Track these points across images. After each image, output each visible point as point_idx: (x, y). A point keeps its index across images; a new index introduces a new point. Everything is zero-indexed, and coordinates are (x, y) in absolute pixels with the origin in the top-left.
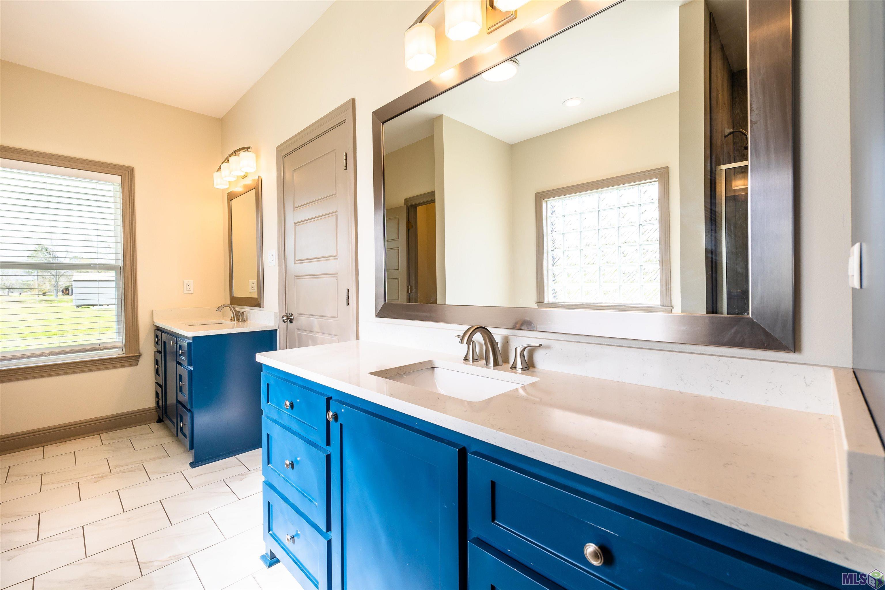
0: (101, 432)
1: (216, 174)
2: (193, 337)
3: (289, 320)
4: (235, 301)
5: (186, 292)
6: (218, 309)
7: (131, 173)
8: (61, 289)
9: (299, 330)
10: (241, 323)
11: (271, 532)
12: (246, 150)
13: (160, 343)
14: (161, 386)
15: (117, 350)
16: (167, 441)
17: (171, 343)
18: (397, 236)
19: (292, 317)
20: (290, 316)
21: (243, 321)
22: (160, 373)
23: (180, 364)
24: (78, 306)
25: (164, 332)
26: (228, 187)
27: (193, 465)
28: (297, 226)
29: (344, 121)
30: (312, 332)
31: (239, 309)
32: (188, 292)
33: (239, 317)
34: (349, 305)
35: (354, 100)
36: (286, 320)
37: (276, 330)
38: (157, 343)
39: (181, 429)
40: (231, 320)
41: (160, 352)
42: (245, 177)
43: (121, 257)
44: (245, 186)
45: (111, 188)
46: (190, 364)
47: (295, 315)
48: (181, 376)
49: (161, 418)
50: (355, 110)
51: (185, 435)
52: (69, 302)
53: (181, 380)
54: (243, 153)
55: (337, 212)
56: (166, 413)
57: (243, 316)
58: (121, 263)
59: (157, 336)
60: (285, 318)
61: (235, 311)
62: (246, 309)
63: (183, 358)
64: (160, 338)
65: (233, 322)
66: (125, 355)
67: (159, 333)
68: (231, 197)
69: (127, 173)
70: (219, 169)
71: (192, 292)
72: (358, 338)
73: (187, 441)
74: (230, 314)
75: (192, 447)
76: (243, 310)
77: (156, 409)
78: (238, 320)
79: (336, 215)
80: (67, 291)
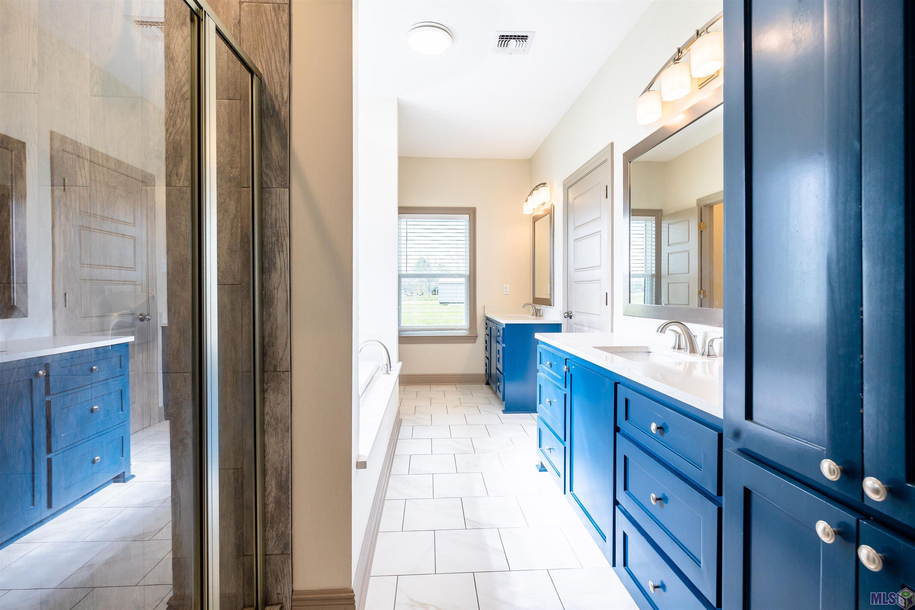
0: (457, 383)
1: (525, 204)
2: (506, 324)
3: (569, 317)
4: (537, 301)
5: (505, 293)
6: (523, 307)
7: (474, 211)
8: (432, 290)
9: (576, 324)
10: (538, 318)
11: (540, 448)
12: (543, 185)
13: (488, 328)
14: (488, 359)
15: (465, 331)
16: (491, 395)
17: (494, 328)
18: (687, 238)
19: (571, 314)
20: (570, 314)
21: (540, 316)
22: (488, 350)
23: (498, 342)
24: (441, 303)
25: (490, 321)
26: (533, 212)
27: (505, 412)
28: (576, 242)
29: (606, 161)
30: (583, 325)
31: (538, 307)
32: (506, 293)
33: (537, 313)
34: (607, 305)
35: (612, 144)
36: (566, 316)
37: (561, 324)
38: (486, 328)
39: (498, 386)
40: (532, 315)
41: (488, 335)
42: (544, 204)
43: (468, 269)
44: (545, 210)
45: (463, 223)
46: (503, 343)
47: (574, 313)
48: (498, 351)
49: (488, 381)
50: (613, 151)
51: (500, 392)
52: (436, 300)
53: (499, 353)
54: (541, 189)
55: (601, 231)
56: (491, 377)
57: (540, 312)
58: (468, 273)
59: (486, 324)
60: (566, 315)
61: (535, 308)
62: (543, 308)
63: (500, 338)
64: (488, 324)
65: (533, 317)
66: (469, 335)
67: (488, 321)
68: (535, 219)
69: (472, 213)
70: (527, 200)
71: (508, 293)
72: (612, 331)
73: (501, 395)
74: (532, 310)
75: (504, 400)
76: (541, 308)
77: (485, 375)
78: (536, 315)
79: (601, 234)
80: (435, 292)
